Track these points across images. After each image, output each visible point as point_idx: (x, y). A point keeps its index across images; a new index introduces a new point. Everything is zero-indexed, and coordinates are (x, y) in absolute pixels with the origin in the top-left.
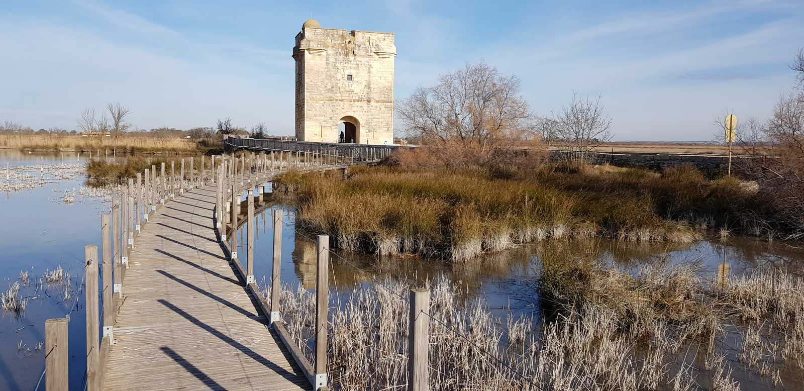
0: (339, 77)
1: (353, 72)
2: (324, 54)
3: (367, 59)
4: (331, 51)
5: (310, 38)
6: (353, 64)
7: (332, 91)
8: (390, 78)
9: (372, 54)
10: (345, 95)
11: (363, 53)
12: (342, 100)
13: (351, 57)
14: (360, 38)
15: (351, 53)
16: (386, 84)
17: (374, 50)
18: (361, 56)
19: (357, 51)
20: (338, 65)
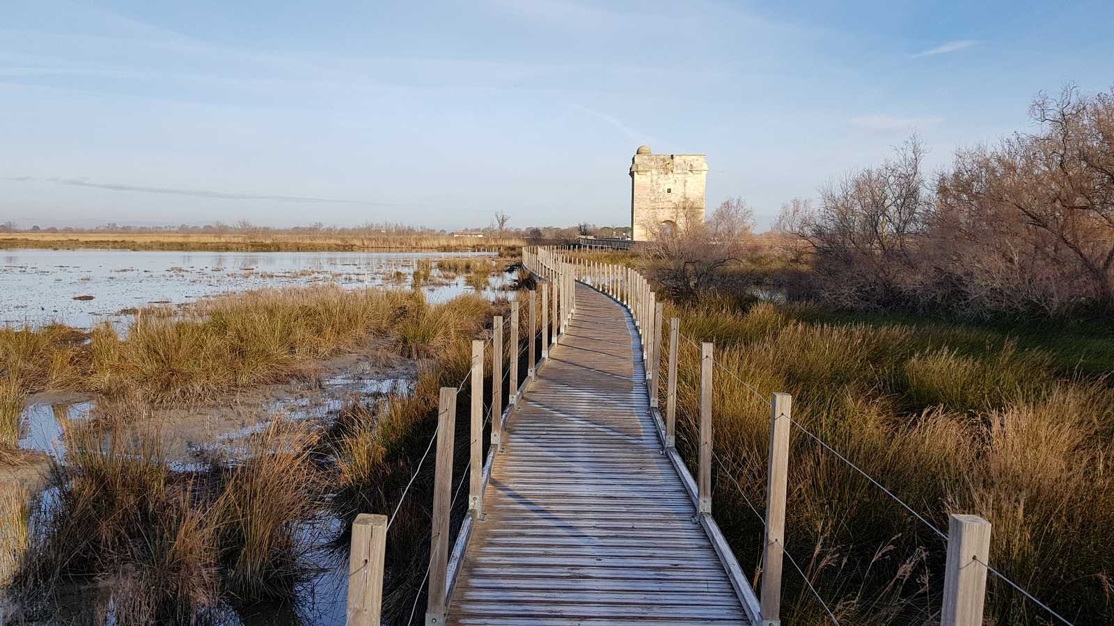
0: (661, 190)
1: (671, 187)
2: (649, 173)
3: (683, 176)
4: (654, 172)
5: (638, 163)
6: (672, 180)
7: (655, 202)
8: (702, 189)
9: (687, 171)
10: (666, 203)
11: (679, 171)
12: (662, 209)
13: (670, 175)
14: (677, 159)
15: (670, 173)
16: (698, 194)
17: (688, 168)
18: (678, 174)
19: (674, 171)
20: (660, 181)
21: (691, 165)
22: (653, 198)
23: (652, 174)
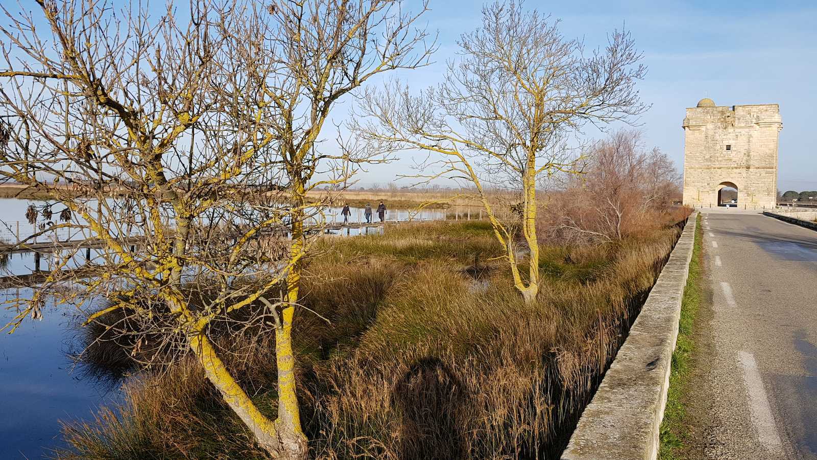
0: (718, 147)
1: (731, 142)
2: (703, 128)
3: (747, 130)
4: (710, 126)
6: (733, 135)
7: (711, 161)
9: (753, 125)
10: (723, 163)
11: (743, 125)
12: (720, 168)
13: (730, 130)
14: (740, 112)
15: (730, 126)
16: (767, 151)
17: (754, 121)
18: (741, 127)
19: (736, 124)
20: (717, 137)
21: (758, 117)
22: (707, 157)
23: (707, 129)
